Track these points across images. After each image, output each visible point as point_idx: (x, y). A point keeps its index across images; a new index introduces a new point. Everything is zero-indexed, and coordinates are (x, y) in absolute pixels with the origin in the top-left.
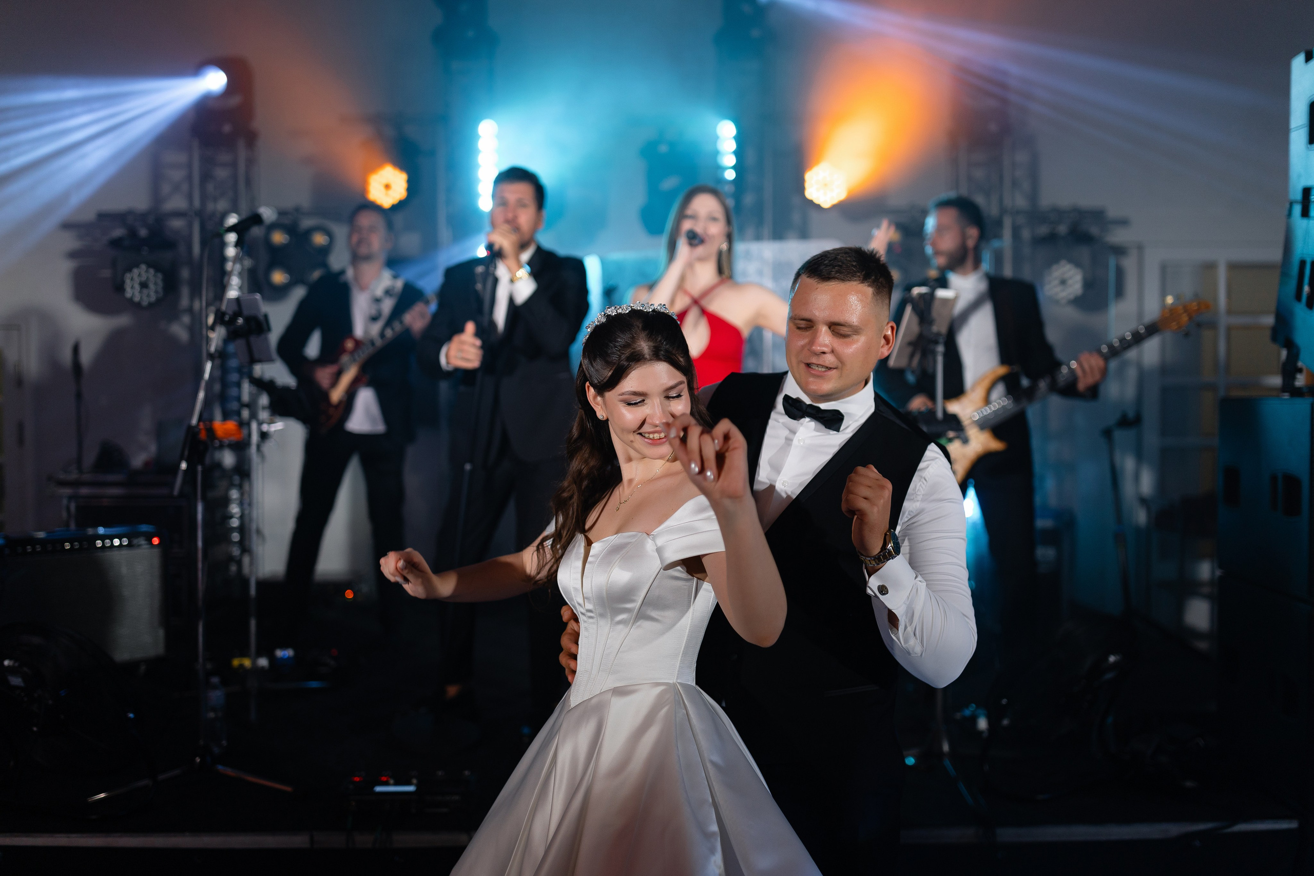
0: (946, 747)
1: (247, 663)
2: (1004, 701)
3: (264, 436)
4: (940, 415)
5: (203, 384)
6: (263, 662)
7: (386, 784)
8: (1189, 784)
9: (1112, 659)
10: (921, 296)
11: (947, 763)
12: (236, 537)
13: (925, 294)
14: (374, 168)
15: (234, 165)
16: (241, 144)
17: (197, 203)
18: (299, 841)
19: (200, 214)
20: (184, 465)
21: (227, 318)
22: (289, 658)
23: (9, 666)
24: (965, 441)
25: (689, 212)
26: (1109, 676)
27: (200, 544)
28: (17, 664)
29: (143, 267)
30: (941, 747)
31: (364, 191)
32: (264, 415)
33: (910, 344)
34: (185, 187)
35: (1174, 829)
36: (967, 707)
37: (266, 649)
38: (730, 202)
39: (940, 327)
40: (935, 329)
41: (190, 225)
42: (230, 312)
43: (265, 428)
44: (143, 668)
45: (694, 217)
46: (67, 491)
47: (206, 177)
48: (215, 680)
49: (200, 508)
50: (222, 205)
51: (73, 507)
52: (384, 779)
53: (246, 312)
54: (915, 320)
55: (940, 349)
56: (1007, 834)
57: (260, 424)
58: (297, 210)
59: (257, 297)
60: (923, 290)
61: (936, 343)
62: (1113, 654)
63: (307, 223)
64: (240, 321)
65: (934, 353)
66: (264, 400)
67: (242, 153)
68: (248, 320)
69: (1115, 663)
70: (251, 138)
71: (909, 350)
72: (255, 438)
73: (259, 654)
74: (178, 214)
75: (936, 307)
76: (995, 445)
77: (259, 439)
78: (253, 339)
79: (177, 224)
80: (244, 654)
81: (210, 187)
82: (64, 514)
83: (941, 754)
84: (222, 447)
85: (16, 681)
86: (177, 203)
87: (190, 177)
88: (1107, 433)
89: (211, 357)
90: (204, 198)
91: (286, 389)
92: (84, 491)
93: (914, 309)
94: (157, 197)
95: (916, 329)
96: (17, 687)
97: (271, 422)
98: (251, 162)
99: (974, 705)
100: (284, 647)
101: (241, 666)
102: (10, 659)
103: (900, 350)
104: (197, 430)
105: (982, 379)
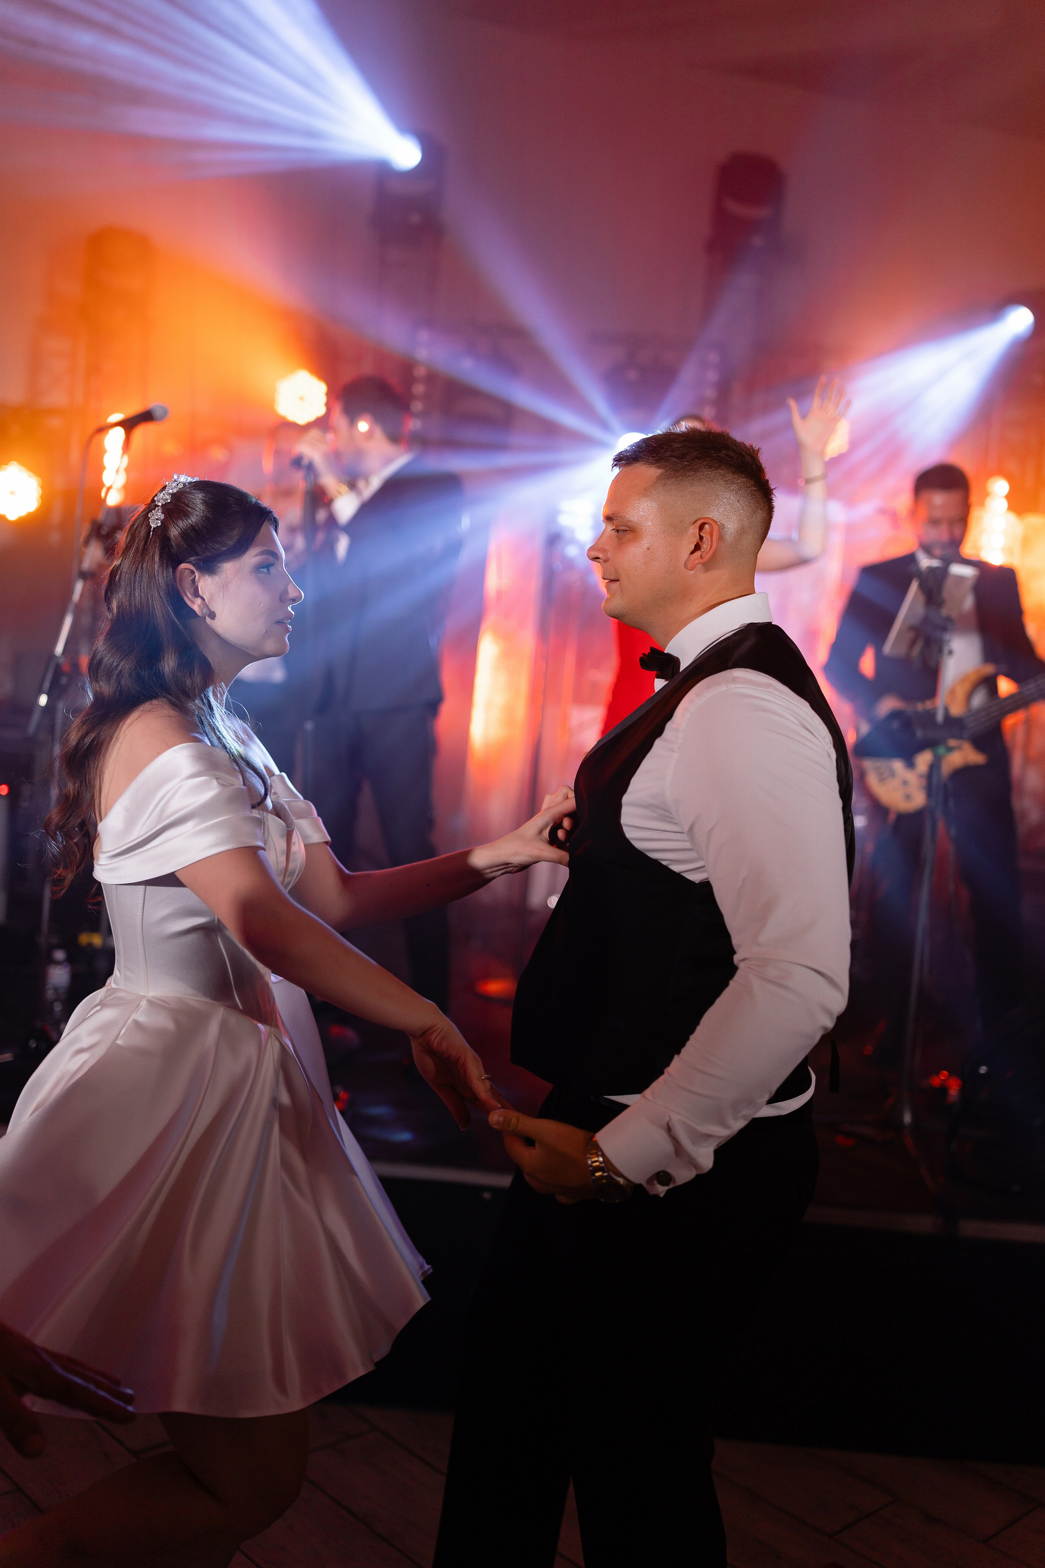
0: (907, 1118)
1: (97, 940)
4: (940, 717)
5: (71, 607)
10: (931, 570)
11: (908, 1137)
13: (937, 568)
17: (79, 399)
20: (43, 700)
21: (104, 532)
30: (901, 1117)
33: (912, 628)
34: (67, 381)
36: (939, 1072)
40: (946, 611)
41: (69, 427)
42: (109, 522)
48: (60, 955)
54: (921, 599)
56: (972, 1228)
58: (194, 416)
63: (205, 433)
71: (910, 635)
74: (57, 411)
75: (949, 584)
79: (55, 423)
80: (96, 928)
83: (900, 1126)
86: (56, 398)
87: (73, 370)
89: (84, 575)
90: (88, 394)
93: (921, 586)
94: (33, 389)
95: (920, 610)
99: (946, 1073)
101: (90, 945)
103: (899, 634)
104: (62, 661)
105: (964, 679)
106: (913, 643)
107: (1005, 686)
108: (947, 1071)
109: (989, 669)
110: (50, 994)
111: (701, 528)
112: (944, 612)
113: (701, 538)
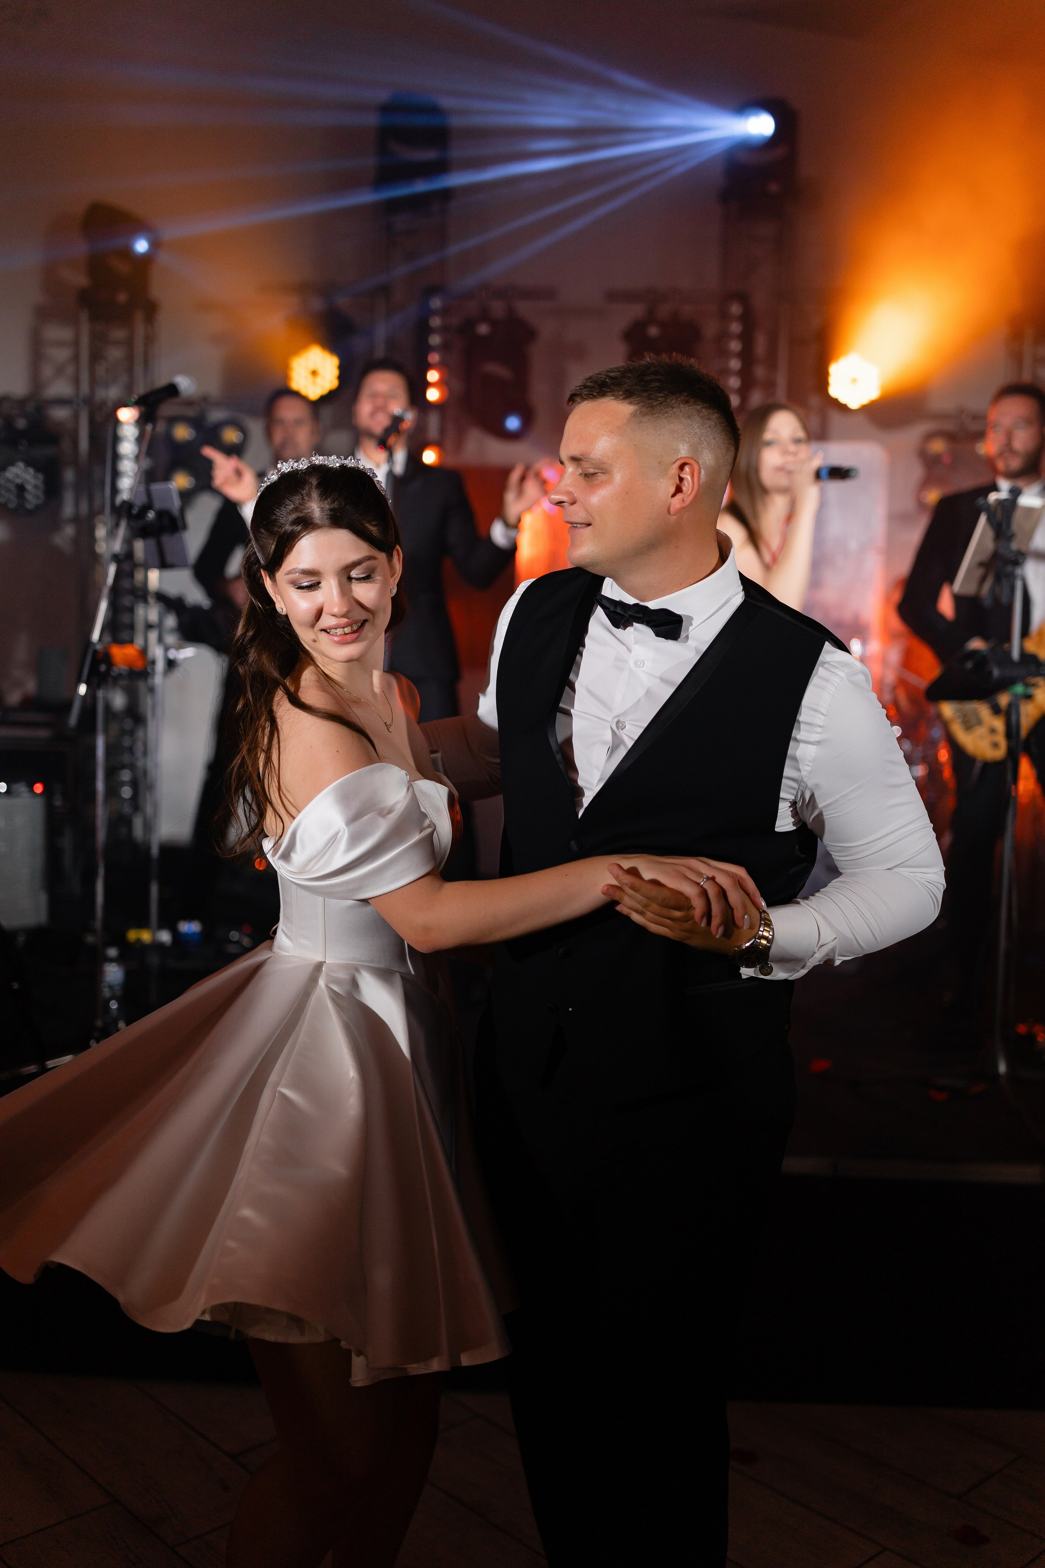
1: (146, 936)
3: (171, 664)
4: (1016, 656)
5: (106, 591)
6: (165, 937)
11: (1005, 1086)
12: (127, 792)
14: (298, 349)
15: (129, 343)
16: (139, 317)
17: (85, 388)
19: (89, 401)
20: (83, 689)
21: (134, 512)
22: (194, 934)
27: (100, 787)
29: (21, 465)
30: (996, 1067)
31: (286, 377)
32: (171, 639)
33: (981, 564)
34: (70, 370)
37: (168, 922)
41: (76, 417)
42: (139, 504)
43: (172, 654)
44: (21, 939)
47: (96, 357)
48: (112, 952)
49: (101, 743)
50: (113, 393)
53: (158, 505)
54: (990, 534)
57: (167, 649)
58: (205, 399)
59: (171, 486)
61: (1014, 565)
63: (216, 415)
64: (151, 515)
65: (1010, 578)
66: (171, 621)
67: (140, 330)
68: (160, 514)
70: (151, 310)
71: (980, 572)
72: (160, 666)
73: (161, 926)
74: (62, 402)
75: (1018, 516)
77: (166, 666)
78: (166, 539)
79: (60, 414)
80: (143, 923)
81: (101, 370)
83: (996, 1077)
86: (60, 388)
87: (76, 358)
89: (117, 558)
90: (94, 382)
91: (197, 610)
93: (989, 520)
94: (37, 382)
95: (990, 545)
97: (179, 647)
98: (150, 340)
100: (189, 918)
101: (139, 941)
103: (969, 571)
106: (983, 580)
110: (106, 993)
111: (682, 467)
112: (1014, 546)
113: (681, 479)
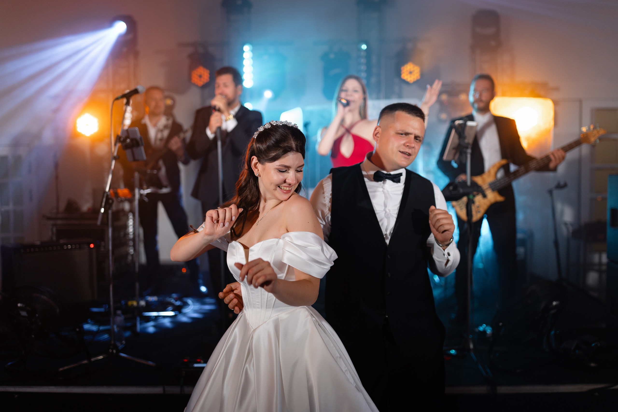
0: (471, 346)
1: (135, 303)
2: (501, 324)
4: (469, 183)
5: (111, 172)
6: (142, 303)
7: (199, 363)
8: (593, 365)
9: (554, 303)
10: (460, 125)
11: (472, 354)
12: (131, 243)
13: (462, 124)
15: (128, 67)
16: (131, 57)
17: (111, 85)
18: (158, 390)
20: (102, 210)
21: (122, 139)
22: (155, 301)
23: (20, 307)
24: (485, 196)
25: (344, 88)
26: (553, 312)
27: (110, 248)
28: (24, 306)
30: (469, 346)
31: (190, 80)
33: (454, 148)
34: (105, 78)
35: (585, 388)
36: (481, 325)
38: (364, 82)
39: (469, 140)
40: (466, 141)
41: (108, 97)
42: (124, 136)
45: (346, 91)
46: (51, 222)
47: (115, 74)
48: (119, 312)
49: (110, 230)
50: (122, 86)
51: (54, 230)
52: (198, 360)
53: (131, 136)
54: (457, 137)
55: (469, 151)
56: (503, 390)
59: (136, 129)
60: (461, 122)
61: (467, 148)
62: (555, 301)
64: (128, 141)
65: (466, 153)
67: (132, 61)
68: (132, 140)
69: (556, 305)
70: (136, 54)
71: (453, 151)
73: (140, 299)
74: (102, 91)
75: (467, 130)
76: (500, 198)
78: (135, 149)
80: (133, 299)
81: (117, 78)
82: (50, 233)
83: (469, 350)
84: (122, 201)
85: (24, 313)
86: (102, 86)
87: (107, 74)
88: (550, 192)
89: (115, 158)
90: (114, 83)
92: (59, 222)
93: (456, 131)
95: (457, 141)
96: (24, 317)
98: (136, 66)
99: (485, 325)
100: (152, 295)
101: (132, 305)
102: (21, 303)
104: (109, 193)
105: (494, 166)
106: (455, 154)
107: (513, 168)
108: (485, 324)
109: (504, 162)
